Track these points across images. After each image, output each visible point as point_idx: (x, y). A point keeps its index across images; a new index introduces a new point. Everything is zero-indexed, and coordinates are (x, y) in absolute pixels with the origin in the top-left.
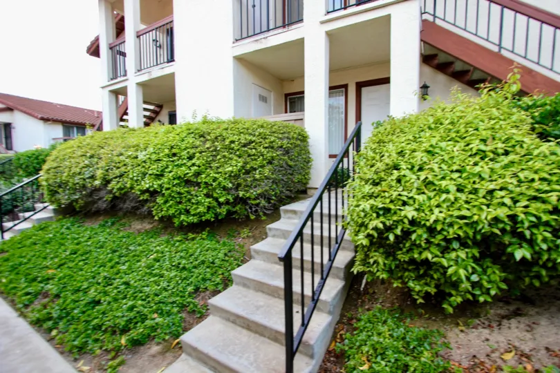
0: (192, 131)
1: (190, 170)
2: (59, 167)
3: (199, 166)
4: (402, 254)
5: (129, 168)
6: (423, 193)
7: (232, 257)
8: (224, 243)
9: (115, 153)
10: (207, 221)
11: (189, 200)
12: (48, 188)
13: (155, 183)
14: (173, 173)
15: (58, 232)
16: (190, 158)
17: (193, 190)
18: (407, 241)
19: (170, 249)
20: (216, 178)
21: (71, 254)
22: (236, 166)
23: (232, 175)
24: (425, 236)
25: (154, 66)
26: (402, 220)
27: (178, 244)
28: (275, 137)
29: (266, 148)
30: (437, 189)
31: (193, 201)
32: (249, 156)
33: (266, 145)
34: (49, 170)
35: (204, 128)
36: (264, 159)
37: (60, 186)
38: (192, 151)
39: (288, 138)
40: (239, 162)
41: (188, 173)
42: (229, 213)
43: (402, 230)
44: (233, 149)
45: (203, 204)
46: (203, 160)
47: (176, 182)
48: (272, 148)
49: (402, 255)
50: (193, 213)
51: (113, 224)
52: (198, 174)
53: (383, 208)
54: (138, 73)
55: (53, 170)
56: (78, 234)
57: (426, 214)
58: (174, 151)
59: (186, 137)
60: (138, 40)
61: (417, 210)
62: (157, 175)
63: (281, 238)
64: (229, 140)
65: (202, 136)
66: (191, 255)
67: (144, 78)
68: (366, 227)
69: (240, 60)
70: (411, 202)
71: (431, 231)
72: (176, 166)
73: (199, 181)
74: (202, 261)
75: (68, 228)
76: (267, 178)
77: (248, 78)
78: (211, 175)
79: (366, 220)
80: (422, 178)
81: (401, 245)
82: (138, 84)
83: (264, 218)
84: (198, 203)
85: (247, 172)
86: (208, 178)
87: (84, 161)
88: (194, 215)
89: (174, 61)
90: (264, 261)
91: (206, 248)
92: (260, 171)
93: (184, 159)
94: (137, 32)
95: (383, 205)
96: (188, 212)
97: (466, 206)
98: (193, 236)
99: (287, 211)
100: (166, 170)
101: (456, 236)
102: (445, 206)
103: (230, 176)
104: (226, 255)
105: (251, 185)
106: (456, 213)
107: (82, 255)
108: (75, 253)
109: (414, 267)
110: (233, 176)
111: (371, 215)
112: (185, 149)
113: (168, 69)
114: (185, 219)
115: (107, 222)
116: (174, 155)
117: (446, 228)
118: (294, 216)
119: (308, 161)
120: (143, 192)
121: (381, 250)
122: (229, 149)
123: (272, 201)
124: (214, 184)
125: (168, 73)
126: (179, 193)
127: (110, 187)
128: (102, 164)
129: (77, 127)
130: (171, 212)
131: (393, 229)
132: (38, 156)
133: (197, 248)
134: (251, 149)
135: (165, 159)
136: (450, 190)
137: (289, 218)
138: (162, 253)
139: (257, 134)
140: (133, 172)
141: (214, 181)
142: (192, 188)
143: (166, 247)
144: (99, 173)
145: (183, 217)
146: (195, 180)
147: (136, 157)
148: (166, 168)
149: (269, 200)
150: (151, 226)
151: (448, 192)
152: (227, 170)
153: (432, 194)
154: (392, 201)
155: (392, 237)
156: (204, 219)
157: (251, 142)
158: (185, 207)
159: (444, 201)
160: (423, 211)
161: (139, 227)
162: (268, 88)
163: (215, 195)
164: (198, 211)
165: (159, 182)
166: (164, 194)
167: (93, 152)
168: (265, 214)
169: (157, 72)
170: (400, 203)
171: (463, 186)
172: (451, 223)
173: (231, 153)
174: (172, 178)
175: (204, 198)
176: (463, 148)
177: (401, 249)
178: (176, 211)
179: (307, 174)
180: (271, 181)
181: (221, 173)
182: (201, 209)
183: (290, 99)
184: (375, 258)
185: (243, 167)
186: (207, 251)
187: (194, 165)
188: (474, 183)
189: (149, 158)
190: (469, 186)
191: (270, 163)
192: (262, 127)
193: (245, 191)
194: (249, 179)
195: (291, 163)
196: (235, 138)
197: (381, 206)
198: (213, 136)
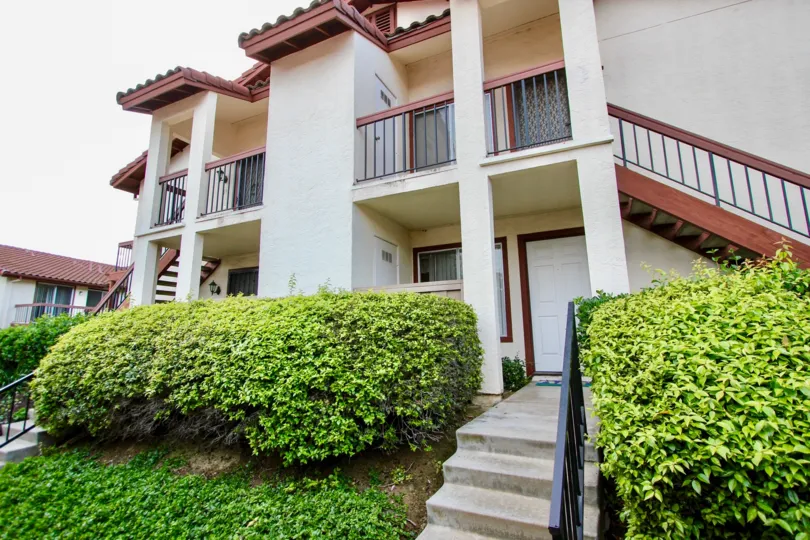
0: (314, 310)
1: (319, 372)
2: (76, 363)
3: (334, 368)
4: (713, 512)
5: (213, 369)
6: (726, 418)
7: (389, 520)
8: (371, 494)
9: (184, 343)
10: (343, 456)
11: (315, 422)
12: (47, 398)
13: (260, 393)
14: (291, 379)
15: (59, 478)
16: (317, 354)
17: (323, 405)
18: (718, 492)
19: (281, 507)
20: (360, 385)
21: (95, 522)
22: (392, 366)
23: (386, 380)
24: (747, 484)
25: (227, 209)
26: (709, 461)
27: (290, 498)
28: (440, 321)
29: (432, 338)
30: (746, 412)
31: (321, 422)
32: (407, 350)
33: (432, 334)
34: (55, 367)
35: (329, 307)
36: (430, 356)
37: (71, 395)
38: (321, 343)
39: (457, 322)
40: (396, 361)
41: (315, 379)
42: (378, 441)
43: (712, 477)
44: (382, 339)
45: (338, 428)
46: (340, 357)
47: (297, 392)
48: (439, 337)
49: (713, 516)
50: (320, 442)
51: (156, 461)
52: (331, 380)
53: (675, 442)
54: (202, 219)
55: (61, 368)
56: (101, 481)
57: (742, 451)
58: (292, 343)
59: (306, 321)
60: (207, 174)
61: (727, 444)
62: (265, 381)
63: (468, 484)
64: (374, 327)
65: (329, 319)
66: (321, 519)
67: (211, 225)
68: (653, 471)
69: (363, 207)
70: (714, 431)
71: (757, 476)
72: (295, 366)
73: (334, 390)
74: (344, 530)
75: (75, 470)
76: (436, 384)
77: (370, 229)
78: (354, 382)
79: (652, 461)
80: (719, 395)
81: (709, 499)
82: (199, 233)
83: (429, 449)
84: (328, 427)
85: (407, 376)
86: (348, 386)
87: (124, 355)
88: (322, 447)
89: (261, 204)
90: (451, 526)
91: (345, 507)
92: (426, 374)
93: (308, 355)
94: (207, 165)
95: (673, 437)
96: (309, 441)
97: (797, 438)
98: (314, 483)
99: (466, 437)
100: (281, 373)
101: (796, 484)
102: (766, 437)
103: (382, 382)
104: (380, 517)
105: (413, 395)
106: (788, 449)
107: (117, 524)
108: (104, 520)
109: (733, 534)
110: (387, 383)
111: (659, 452)
112: (309, 341)
113: (249, 215)
114: (305, 453)
115: (146, 458)
116: (292, 349)
117: (778, 472)
118: (479, 445)
119: (478, 353)
120: (234, 408)
121: (676, 508)
122: (377, 340)
123: (442, 421)
124: (357, 395)
125: (251, 219)
126: (299, 410)
127: (171, 399)
128: (160, 359)
129: (59, 289)
130: (284, 440)
131: (696, 474)
132: (14, 340)
133: (328, 506)
134: (410, 340)
135: (278, 356)
136: (767, 413)
137: (472, 448)
138: (268, 516)
139: (414, 316)
140: (221, 375)
141: (357, 390)
142: (321, 402)
143: (273, 505)
144: (155, 376)
145: (302, 451)
146: (326, 389)
147: (228, 351)
148: (280, 370)
149: (435, 418)
150: (228, 464)
151: (763, 416)
152: (378, 373)
153: (741, 420)
154: (685, 431)
155: (697, 488)
156: (336, 452)
157: (408, 330)
158: (306, 434)
159: (762, 431)
160: (737, 446)
161: (206, 466)
162: (392, 241)
163: (358, 413)
164: (330, 439)
165: (269, 393)
166: (276, 411)
167: (140, 340)
168: (430, 442)
169: (233, 218)
170: (697, 433)
171: (781, 408)
172: (783, 464)
173: (380, 347)
174: (290, 387)
175: (340, 418)
176: (754, 350)
177: (709, 506)
178: (291, 441)
179: (478, 372)
180: (441, 388)
181: (368, 377)
182: (335, 437)
183: (421, 256)
184: (671, 521)
185: (400, 369)
186: (349, 511)
187: (324, 365)
188: (795, 402)
189: (252, 354)
190: (790, 408)
191: (438, 361)
192: (417, 305)
193: (404, 405)
194: (410, 387)
195: (463, 359)
196: (385, 323)
197: (669, 437)
198: (348, 321)
